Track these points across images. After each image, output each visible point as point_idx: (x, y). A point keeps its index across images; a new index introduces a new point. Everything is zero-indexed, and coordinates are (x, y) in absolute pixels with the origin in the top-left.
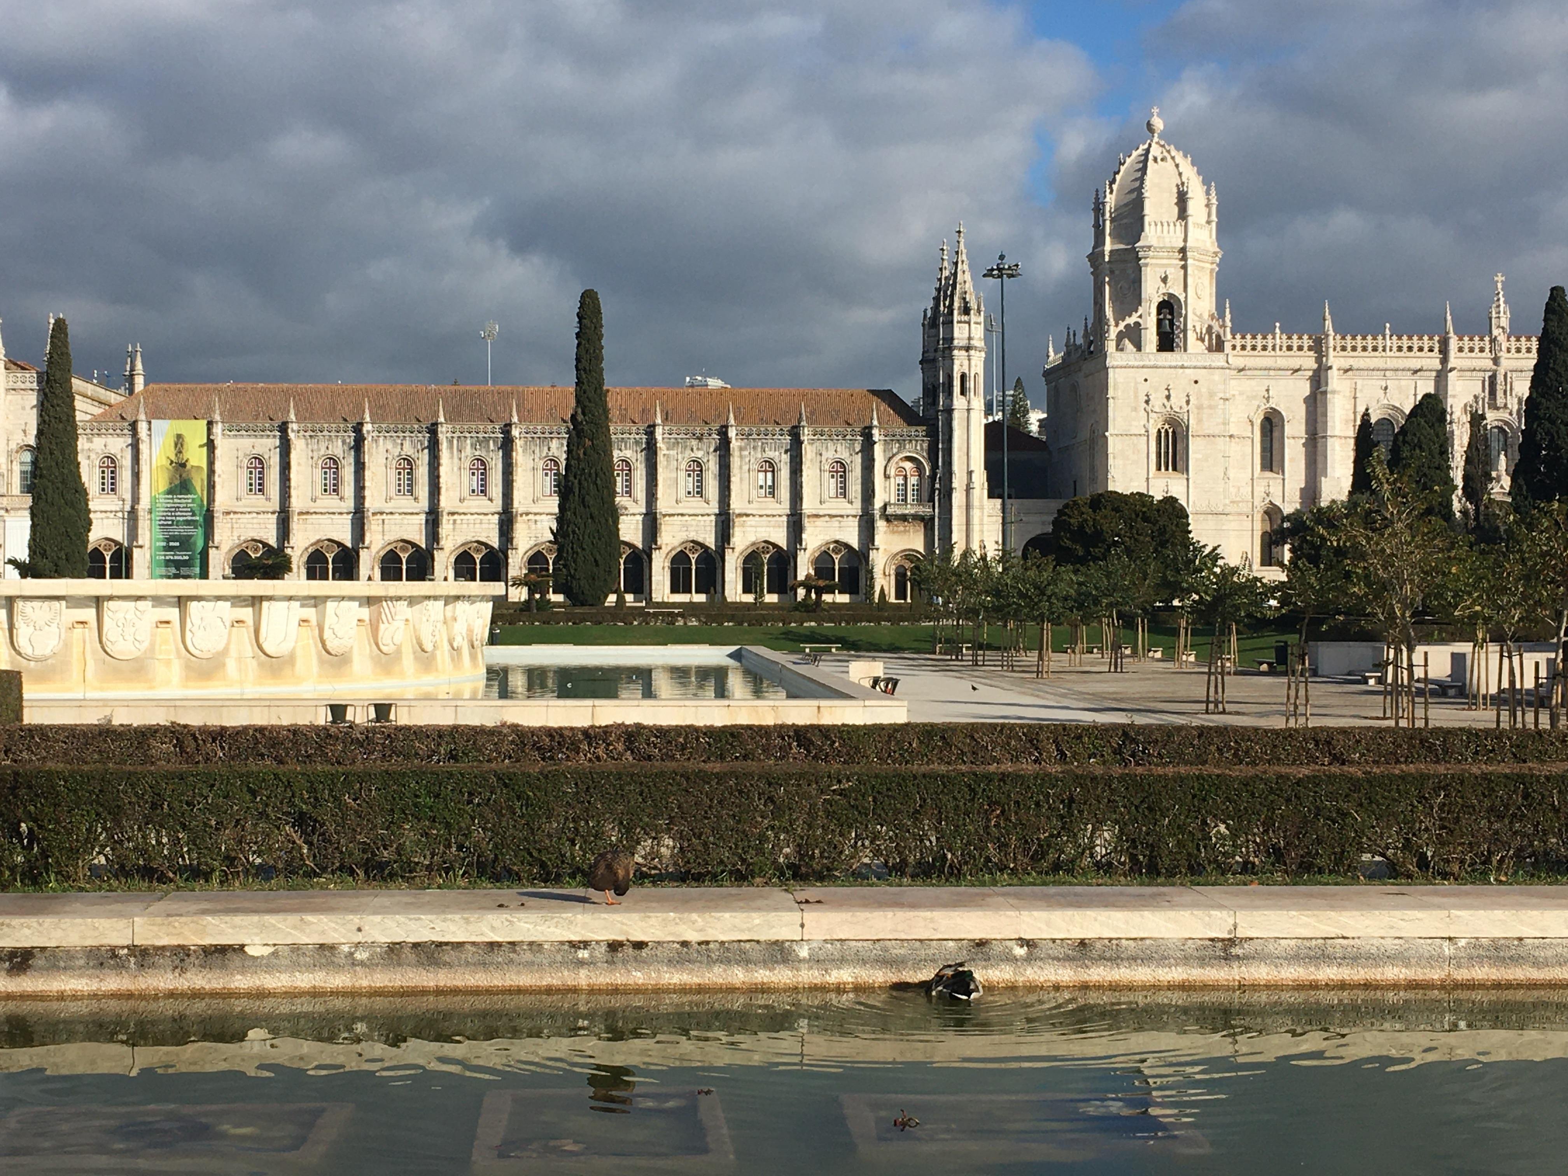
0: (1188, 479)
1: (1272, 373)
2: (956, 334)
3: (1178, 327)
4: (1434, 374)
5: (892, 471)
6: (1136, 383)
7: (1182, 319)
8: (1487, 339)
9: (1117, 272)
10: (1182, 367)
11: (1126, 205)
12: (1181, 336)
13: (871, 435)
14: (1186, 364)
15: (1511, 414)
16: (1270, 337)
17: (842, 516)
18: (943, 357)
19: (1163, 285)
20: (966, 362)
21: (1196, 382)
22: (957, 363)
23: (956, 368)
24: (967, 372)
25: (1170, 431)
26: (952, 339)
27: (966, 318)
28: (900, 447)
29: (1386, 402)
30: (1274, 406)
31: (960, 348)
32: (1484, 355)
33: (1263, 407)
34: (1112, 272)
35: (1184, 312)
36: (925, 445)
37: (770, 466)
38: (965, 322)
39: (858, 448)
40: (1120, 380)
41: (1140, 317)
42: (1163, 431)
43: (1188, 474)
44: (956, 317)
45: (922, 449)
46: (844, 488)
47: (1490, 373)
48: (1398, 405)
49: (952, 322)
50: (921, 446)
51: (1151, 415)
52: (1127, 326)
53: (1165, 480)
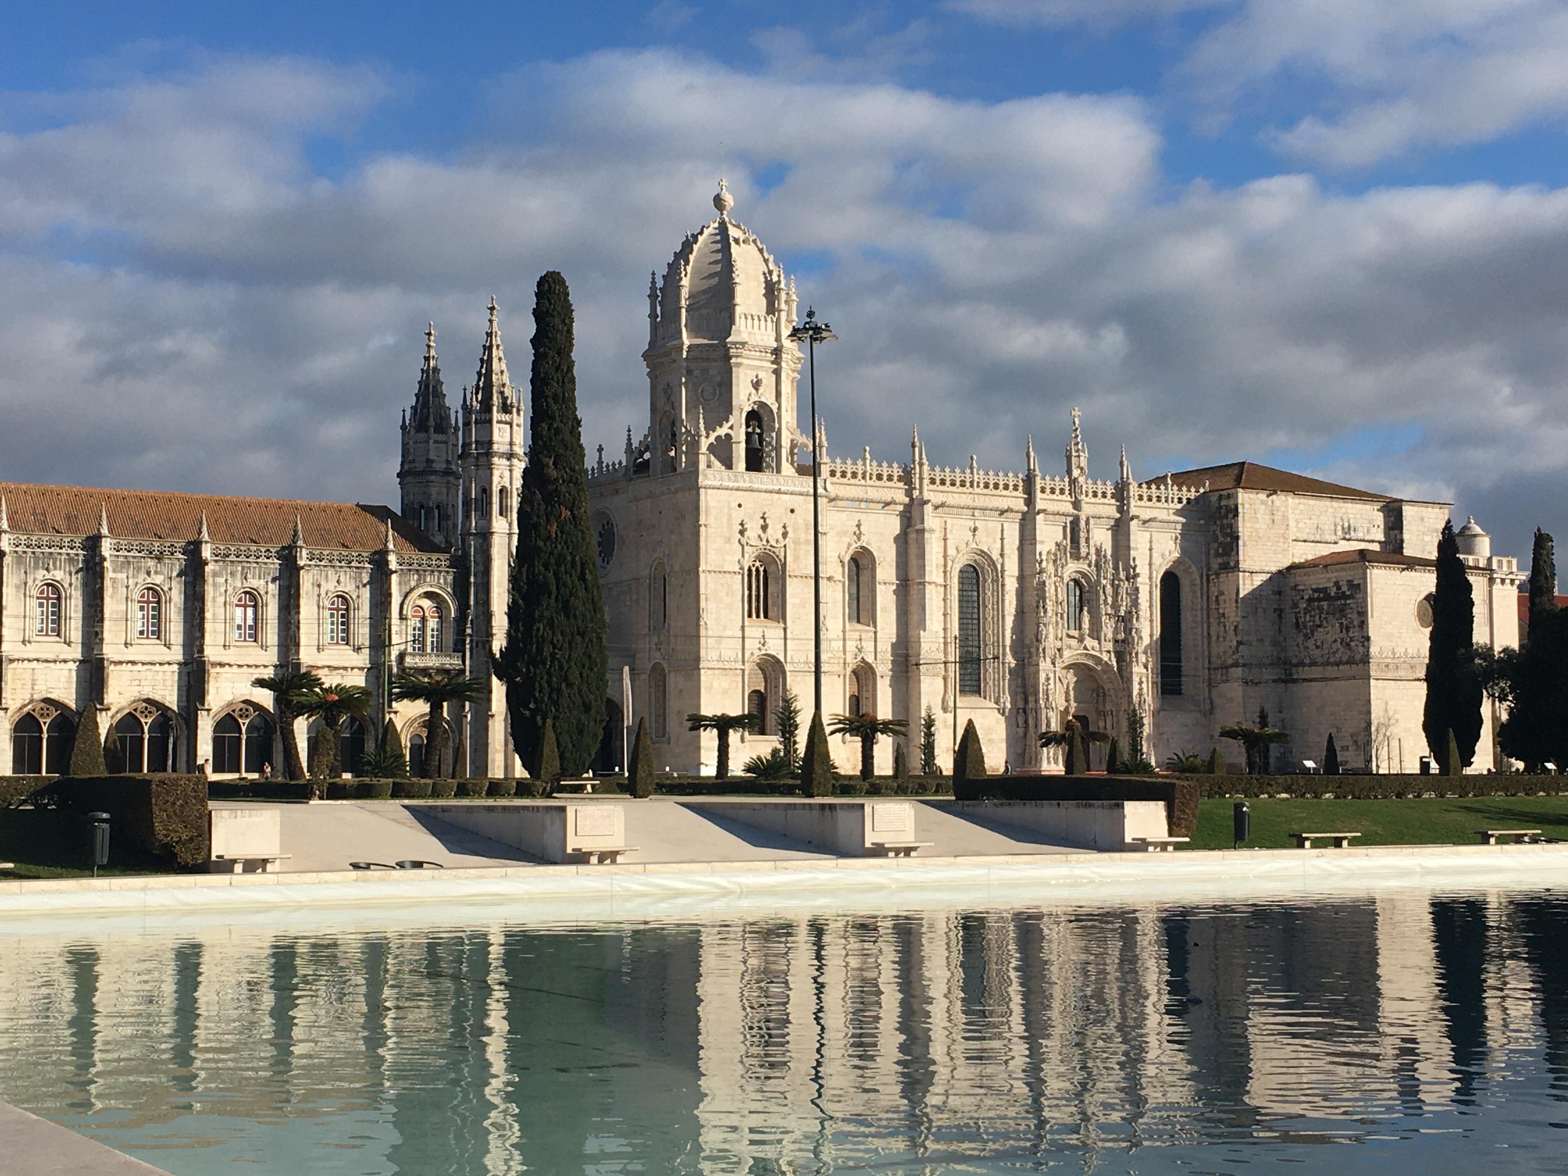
0: (785, 629)
1: (863, 505)
2: (496, 437)
3: (770, 443)
4: (1019, 516)
5: (408, 611)
6: (730, 508)
7: (774, 435)
8: (1067, 479)
9: (696, 373)
10: (779, 492)
11: (704, 292)
12: (773, 454)
13: (387, 562)
14: (783, 489)
15: (1089, 565)
16: (860, 462)
17: (345, 668)
18: (477, 466)
19: (754, 391)
20: (507, 474)
21: (792, 511)
22: (496, 474)
23: (496, 479)
24: (508, 485)
25: (762, 569)
26: (491, 443)
27: (507, 417)
28: (419, 580)
29: (974, 546)
30: (864, 544)
31: (501, 455)
32: (1064, 497)
33: (855, 545)
34: (689, 372)
35: (777, 425)
36: (450, 578)
37: (253, 598)
38: (506, 423)
39: (366, 578)
40: (712, 504)
41: (731, 428)
42: (754, 569)
43: (785, 623)
44: (496, 416)
45: (446, 583)
46: (346, 631)
47: (1071, 519)
48: (986, 550)
49: (490, 421)
50: (445, 579)
51: (746, 548)
52: (718, 438)
53: (761, 630)
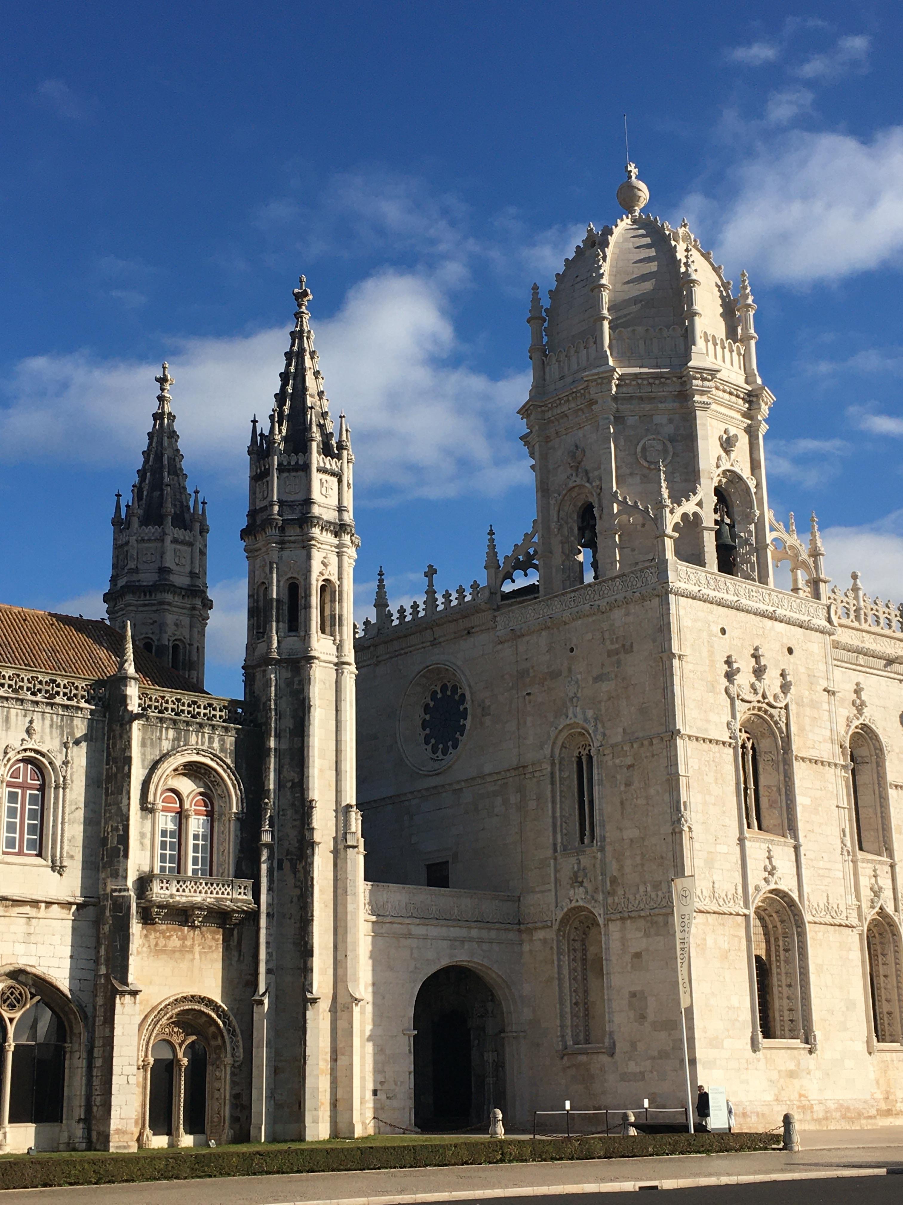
0: (797, 848)
1: (861, 659)
2: (316, 494)
3: (747, 542)
5: (157, 796)
6: (711, 635)
7: (752, 527)
9: (631, 421)
10: (772, 617)
11: (635, 300)
12: (754, 559)
13: (124, 699)
14: (780, 612)
16: (851, 594)
17: (35, 903)
18: (282, 543)
19: (723, 454)
20: (333, 559)
21: (790, 651)
22: (317, 557)
23: (316, 566)
24: (334, 578)
25: (749, 745)
26: (308, 502)
27: (331, 464)
28: (177, 739)
30: (867, 722)
31: (326, 526)
33: (856, 723)
34: (619, 420)
35: (757, 513)
36: (230, 740)
38: (333, 474)
39: (80, 728)
40: (686, 622)
41: (700, 504)
43: (796, 837)
44: (317, 459)
45: (222, 750)
46: (39, 830)
49: (306, 468)
50: (222, 741)
51: (738, 702)
52: (685, 516)
53: (764, 846)
